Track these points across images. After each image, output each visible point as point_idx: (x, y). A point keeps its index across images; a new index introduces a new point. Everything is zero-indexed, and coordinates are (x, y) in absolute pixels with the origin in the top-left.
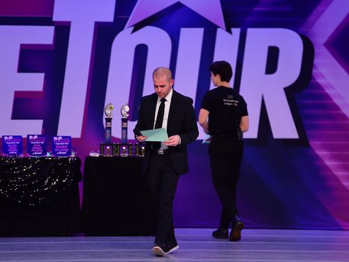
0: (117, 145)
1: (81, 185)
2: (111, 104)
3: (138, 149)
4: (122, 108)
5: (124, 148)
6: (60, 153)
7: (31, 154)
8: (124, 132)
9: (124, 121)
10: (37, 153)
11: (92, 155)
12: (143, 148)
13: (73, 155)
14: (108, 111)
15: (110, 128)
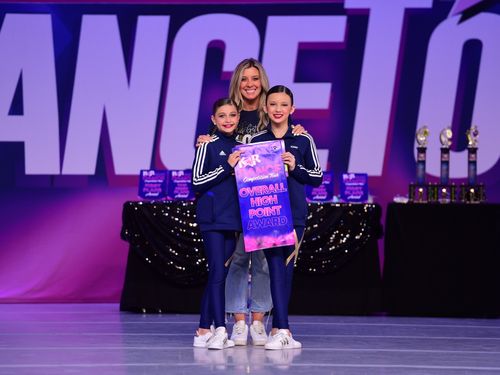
0: (433, 186)
1: (381, 243)
2: (425, 127)
3: (464, 193)
4: (442, 133)
5: (444, 190)
6: (352, 197)
7: (311, 199)
8: (445, 167)
9: (445, 151)
10: (319, 197)
11: (397, 200)
12: (472, 191)
13: (370, 200)
14: (421, 138)
15: (424, 162)
